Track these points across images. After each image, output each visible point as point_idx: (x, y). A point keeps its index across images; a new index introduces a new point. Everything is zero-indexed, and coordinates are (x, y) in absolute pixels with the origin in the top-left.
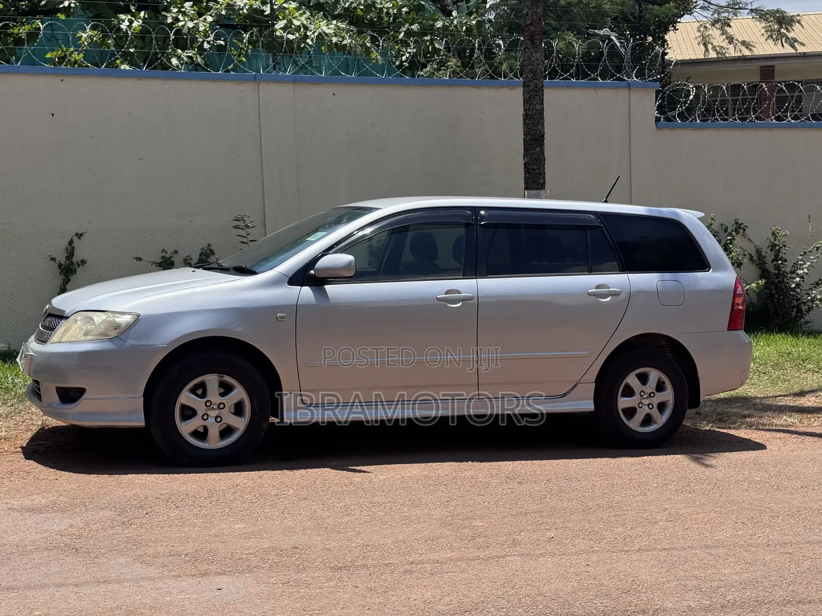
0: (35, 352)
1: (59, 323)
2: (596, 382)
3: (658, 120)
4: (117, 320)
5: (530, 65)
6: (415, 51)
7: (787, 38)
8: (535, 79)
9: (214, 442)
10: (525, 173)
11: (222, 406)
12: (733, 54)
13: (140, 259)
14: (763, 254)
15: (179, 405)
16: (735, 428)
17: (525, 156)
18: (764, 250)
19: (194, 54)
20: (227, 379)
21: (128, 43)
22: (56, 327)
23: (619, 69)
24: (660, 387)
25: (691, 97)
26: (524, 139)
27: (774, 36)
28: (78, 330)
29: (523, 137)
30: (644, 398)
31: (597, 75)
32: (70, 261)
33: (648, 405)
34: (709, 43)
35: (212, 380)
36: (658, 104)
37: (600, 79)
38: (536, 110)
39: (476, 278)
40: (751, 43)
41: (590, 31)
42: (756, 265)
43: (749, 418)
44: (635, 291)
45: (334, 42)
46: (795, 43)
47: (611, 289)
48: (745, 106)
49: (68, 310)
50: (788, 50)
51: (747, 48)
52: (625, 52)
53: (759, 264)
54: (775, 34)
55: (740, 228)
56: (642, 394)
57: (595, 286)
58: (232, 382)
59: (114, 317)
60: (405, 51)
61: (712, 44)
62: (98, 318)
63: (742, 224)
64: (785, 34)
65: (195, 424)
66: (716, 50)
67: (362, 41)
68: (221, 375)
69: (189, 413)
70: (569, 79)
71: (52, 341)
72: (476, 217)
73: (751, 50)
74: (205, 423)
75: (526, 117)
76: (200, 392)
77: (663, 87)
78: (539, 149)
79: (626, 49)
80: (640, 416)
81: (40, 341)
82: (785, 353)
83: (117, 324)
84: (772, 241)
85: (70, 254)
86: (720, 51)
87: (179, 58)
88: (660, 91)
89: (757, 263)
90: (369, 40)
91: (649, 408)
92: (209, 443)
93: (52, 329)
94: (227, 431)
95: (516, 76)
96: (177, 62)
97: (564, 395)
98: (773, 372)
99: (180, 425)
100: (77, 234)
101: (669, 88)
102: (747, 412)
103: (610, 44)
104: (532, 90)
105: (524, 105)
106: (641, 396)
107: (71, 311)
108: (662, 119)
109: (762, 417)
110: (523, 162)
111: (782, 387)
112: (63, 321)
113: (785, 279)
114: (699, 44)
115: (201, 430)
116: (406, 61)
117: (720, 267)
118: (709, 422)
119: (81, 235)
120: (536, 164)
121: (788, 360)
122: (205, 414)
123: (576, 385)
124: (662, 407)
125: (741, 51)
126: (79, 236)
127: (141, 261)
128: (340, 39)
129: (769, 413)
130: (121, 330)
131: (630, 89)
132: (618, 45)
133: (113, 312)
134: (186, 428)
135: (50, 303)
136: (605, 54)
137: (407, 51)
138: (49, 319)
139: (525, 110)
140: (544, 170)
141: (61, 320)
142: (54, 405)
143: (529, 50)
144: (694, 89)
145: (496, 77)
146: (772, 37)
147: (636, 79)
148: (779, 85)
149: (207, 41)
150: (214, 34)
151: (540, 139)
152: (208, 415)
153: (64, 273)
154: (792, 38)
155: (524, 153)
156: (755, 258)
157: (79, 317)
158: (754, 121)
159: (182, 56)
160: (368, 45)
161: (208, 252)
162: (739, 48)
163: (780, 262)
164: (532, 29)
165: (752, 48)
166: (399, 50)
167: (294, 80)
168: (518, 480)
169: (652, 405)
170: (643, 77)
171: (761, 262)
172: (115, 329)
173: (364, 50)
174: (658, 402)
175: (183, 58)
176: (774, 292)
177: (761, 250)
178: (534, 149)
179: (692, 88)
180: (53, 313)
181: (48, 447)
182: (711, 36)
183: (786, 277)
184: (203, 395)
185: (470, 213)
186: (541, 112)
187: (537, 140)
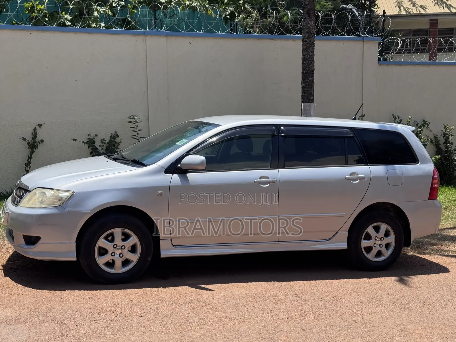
0: (10, 211)
1: (25, 194)
2: (349, 231)
3: (379, 59)
4: (60, 195)
5: (307, 29)
6: (233, 9)
7: (446, 4)
8: (310, 37)
9: (118, 269)
10: (302, 92)
11: (123, 247)
12: (415, 13)
13: (75, 140)
14: (438, 139)
15: (97, 247)
16: (427, 254)
17: (302, 83)
18: (439, 136)
19: (107, 10)
20: (127, 231)
21: (69, 11)
22: (23, 197)
23: (357, 29)
24: (387, 234)
25: (400, 46)
26: (302, 72)
27: (439, 3)
28: (36, 200)
29: (301, 71)
30: (378, 241)
31: (344, 33)
32: (34, 140)
33: (380, 245)
34: (402, 6)
35: (117, 232)
36: (379, 50)
37: (346, 35)
38: (310, 55)
39: (278, 169)
40: (426, 7)
41: (340, 6)
42: (434, 145)
43: (435, 246)
44: (373, 177)
45: (187, 4)
46: (451, 8)
47: (359, 175)
48: (431, 52)
49: (31, 186)
50: (447, 11)
51: (423, 9)
52: (361, 19)
53: (435, 145)
54: (440, 2)
55: (426, 124)
56: (376, 238)
57: (350, 174)
58: (130, 232)
59: (59, 193)
60: (228, 9)
61: (403, 6)
62: (49, 193)
63: (427, 121)
64: (445, 2)
65: (107, 258)
66: (405, 10)
67: (203, 4)
68: (123, 229)
69: (103, 252)
70: (329, 35)
71: (21, 206)
72: (279, 131)
73: (425, 10)
74: (113, 258)
75: (304, 60)
76: (110, 238)
77: (383, 40)
78: (311, 79)
79: (361, 18)
80: (374, 252)
81: (14, 203)
82: (452, 200)
83: (60, 197)
84: (444, 132)
85: (35, 137)
86: (408, 11)
87: (98, 12)
88: (381, 42)
89: (435, 144)
90: (207, 3)
91: (380, 247)
92: (115, 270)
93: (21, 197)
94: (126, 262)
95: (297, 33)
96: (97, 14)
97: (329, 239)
98: (445, 212)
99: (98, 259)
100: (38, 125)
101: (386, 40)
102: (433, 241)
103: (352, 14)
104: (308, 44)
105: (303, 52)
106: (375, 239)
107: (32, 187)
108: (382, 59)
109: (442, 245)
110: (301, 86)
111: (451, 222)
112: (28, 193)
113: (451, 154)
114: (395, 6)
115: (111, 261)
116: (228, 15)
117: (425, 162)
118: (412, 249)
119: (41, 125)
120: (309, 88)
121: (454, 204)
122: (113, 252)
123: (336, 233)
124: (387, 246)
125: (419, 11)
126: (40, 126)
127: (76, 141)
128: (191, 3)
129: (446, 242)
130: (63, 201)
131: (363, 42)
132: (357, 14)
133: (58, 190)
134: (101, 261)
135: (20, 179)
136: (350, 20)
137: (229, 9)
138: (19, 190)
139: (303, 55)
140: (313, 91)
141: (26, 192)
142: (22, 246)
143: (307, 19)
144: (401, 41)
145: (285, 33)
146: (438, 4)
147: (367, 36)
148: (451, 40)
149: (114, 2)
150: (120, 7)
151: (312, 73)
152: (115, 253)
153: (31, 148)
154: (449, 5)
155: (302, 81)
156: (434, 141)
157: (38, 191)
158: (435, 61)
159: (100, 11)
160: (207, 6)
161: (115, 135)
162: (419, 9)
163: (448, 144)
164: (309, 7)
165: (426, 9)
166: (225, 9)
167: (167, 35)
168: (303, 298)
169: (382, 245)
170: (372, 34)
171: (437, 143)
172: (59, 201)
173: (204, 9)
174: (386, 243)
175: (100, 12)
176: (444, 161)
177: (437, 136)
178: (308, 79)
179: (400, 41)
180: (21, 187)
181: (19, 266)
182: (403, 1)
183: (451, 153)
184: (112, 241)
185: (275, 128)
186: (313, 57)
187: (310, 74)
